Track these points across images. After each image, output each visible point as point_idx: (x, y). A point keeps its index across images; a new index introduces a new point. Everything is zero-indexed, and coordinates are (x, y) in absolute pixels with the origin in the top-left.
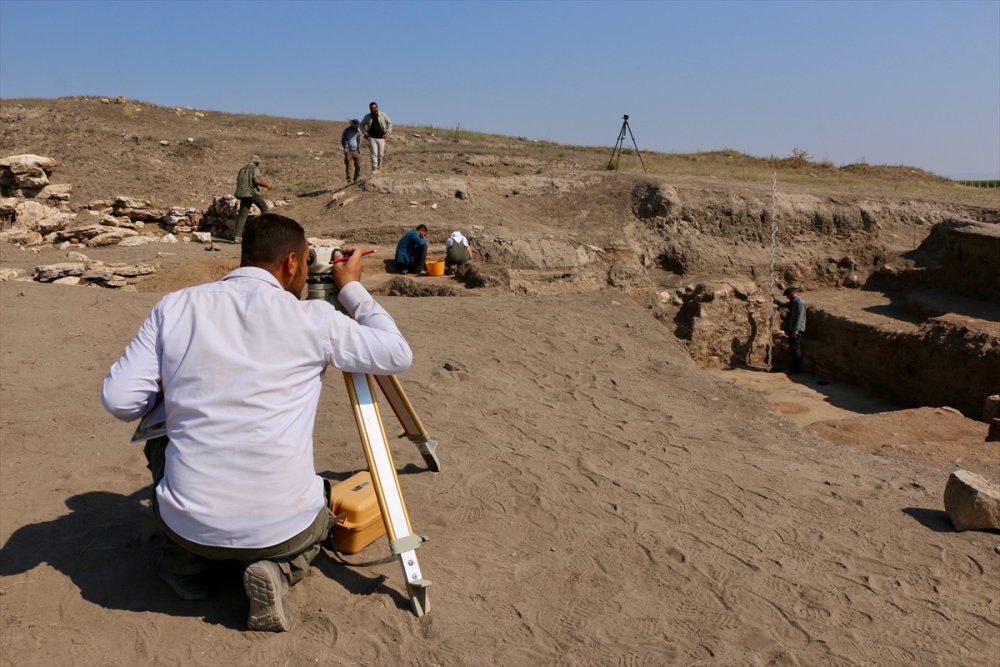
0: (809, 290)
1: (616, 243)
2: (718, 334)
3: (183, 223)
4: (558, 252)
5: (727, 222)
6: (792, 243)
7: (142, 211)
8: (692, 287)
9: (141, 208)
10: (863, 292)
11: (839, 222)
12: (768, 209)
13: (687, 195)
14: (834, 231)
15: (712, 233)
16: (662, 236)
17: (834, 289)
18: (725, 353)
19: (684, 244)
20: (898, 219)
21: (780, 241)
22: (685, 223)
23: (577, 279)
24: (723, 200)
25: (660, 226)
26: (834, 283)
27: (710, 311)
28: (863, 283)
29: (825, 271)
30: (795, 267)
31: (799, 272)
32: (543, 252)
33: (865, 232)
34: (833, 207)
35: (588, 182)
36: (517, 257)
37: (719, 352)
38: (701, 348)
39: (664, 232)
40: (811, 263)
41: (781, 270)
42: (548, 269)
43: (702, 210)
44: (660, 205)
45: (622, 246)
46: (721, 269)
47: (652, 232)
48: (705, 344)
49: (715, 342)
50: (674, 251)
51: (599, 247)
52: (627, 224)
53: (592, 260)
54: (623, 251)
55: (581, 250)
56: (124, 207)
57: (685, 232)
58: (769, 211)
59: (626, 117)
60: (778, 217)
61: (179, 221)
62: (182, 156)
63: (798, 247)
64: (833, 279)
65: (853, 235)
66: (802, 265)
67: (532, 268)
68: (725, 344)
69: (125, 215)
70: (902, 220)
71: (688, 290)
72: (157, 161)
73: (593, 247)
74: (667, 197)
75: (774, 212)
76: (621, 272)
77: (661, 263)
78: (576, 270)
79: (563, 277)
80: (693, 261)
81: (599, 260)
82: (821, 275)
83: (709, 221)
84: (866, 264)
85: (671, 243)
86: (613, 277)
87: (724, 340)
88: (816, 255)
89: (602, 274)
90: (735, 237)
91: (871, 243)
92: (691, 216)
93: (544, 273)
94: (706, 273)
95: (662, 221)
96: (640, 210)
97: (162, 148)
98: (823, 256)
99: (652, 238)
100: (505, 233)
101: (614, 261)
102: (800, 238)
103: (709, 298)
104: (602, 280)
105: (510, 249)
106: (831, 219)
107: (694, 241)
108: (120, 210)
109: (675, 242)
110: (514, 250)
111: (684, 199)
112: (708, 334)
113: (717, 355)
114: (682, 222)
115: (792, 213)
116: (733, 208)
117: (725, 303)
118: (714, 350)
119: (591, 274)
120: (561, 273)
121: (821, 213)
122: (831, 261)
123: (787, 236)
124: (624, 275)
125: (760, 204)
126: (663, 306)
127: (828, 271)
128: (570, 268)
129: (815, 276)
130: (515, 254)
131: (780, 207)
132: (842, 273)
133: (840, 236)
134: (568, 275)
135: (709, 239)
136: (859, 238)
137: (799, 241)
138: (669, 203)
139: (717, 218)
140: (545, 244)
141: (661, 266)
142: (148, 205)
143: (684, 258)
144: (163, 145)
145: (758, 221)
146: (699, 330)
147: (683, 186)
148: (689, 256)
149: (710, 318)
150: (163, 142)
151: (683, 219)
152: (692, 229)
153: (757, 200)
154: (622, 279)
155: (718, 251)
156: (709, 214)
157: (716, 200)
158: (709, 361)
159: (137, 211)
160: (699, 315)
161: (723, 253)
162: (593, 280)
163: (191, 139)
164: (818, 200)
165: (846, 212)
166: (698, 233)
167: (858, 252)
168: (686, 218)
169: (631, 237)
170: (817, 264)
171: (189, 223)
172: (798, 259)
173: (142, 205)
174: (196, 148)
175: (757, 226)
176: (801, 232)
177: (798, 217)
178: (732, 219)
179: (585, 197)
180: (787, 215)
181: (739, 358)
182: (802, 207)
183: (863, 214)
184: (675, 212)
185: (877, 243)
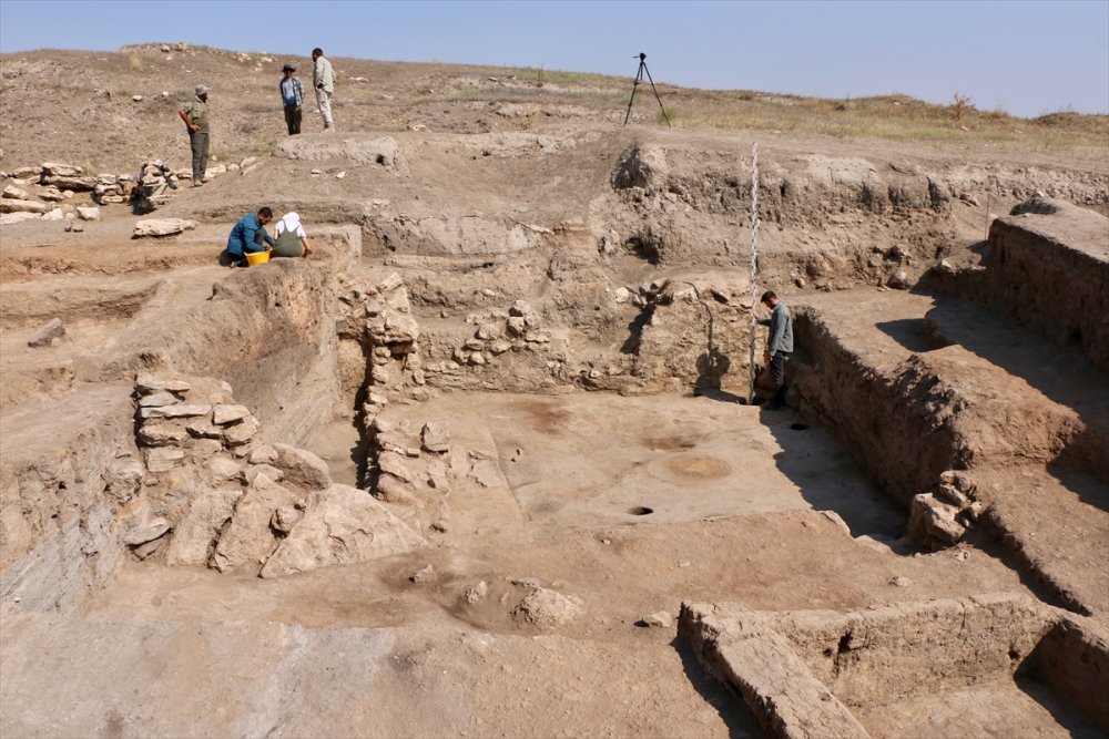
0: (839, 289)
1: (569, 222)
2: (680, 349)
3: (112, 192)
4: (481, 234)
5: (731, 195)
6: (824, 225)
7: (70, 179)
8: (659, 283)
9: (71, 176)
10: (911, 296)
11: (895, 197)
12: (790, 179)
13: (676, 158)
14: (889, 208)
15: (710, 210)
16: (639, 212)
17: (873, 289)
18: (690, 374)
19: (665, 223)
20: (1008, 192)
21: (808, 222)
22: (674, 196)
23: (500, 270)
24: (727, 166)
25: (638, 200)
26: (877, 281)
27: (667, 318)
28: (914, 283)
29: (865, 265)
30: (822, 258)
31: (826, 265)
32: (461, 232)
33: (932, 212)
34: (891, 176)
35: (581, 140)
36: (424, 240)
37: (681, 372)
38: (654, 366)
39: (641, 208)
40: (847, 253)
41: (800, 262)
42: (465, 255)
43: (696, 179)
44: (637, 172)
45: (578, 225)
46: (710, 258)
47: (626, 206)
48: (660, 362)
49: (675, 359)
50: (650, 234)
51: (546, 226)
52: (597, 197)
53: (532, 244)
54: (575, 233)
55: (518, 230)
56: (51, 175)
57: (670, 208)
58: (791, 182)
59: (643, 56)
60: (806, 188)
61: (107, 191)
62: (153, 113)
63: (831, 229)
64: (874, 276)
65: (914, 215)
66: (832, 255)
67: (442, 254)
68: (690, 361)
69: (53, 183)
70: (1014, 193)
71: (654, 286)
72: (121, 120)
73: (535, 227)
74: (647, 161)
75: (798, 183)
76: (564, 261)
77: (634, 249)
78: (501, 258)
79: (485, 266)
80: (672, 248)
81: (542, 244)
82: (859, 269)
83: (706, 194)
84: (924, 256)
85: (647, 222)
86: (553, 268)
87: (688, 356)
88: (855, 241)
89: (542, 262)
90: (740, 216)
91: (936, 227)
92: (680, 186)
93: (456, 262)
94: (689, 264)
95: (640, 193)
96: (617, 178)
97: (134, 104)
98: (866, 243)
99: (624, 215)
100: (416, 209)
101: (560, 245)
102: (837, 218)
103: (667, 301)
104: (539, 271)
105: (416, 230)
106: (885, 192)
107: (680, 220)
108: (47, 178)
109: (653, 223)
110: (421, 232)
111: (672, 164)
112: (664, 348)
113: (679, 376)
114: (668, 194)
115: (829, 186)
116: (739, 176)
117: (691, 308)
118: (675, 369)
119: (524, 263)
120: (481, 261)
121: (870, 184)
122: (876, 250)
123: (818, 214)
124: (567, 266)
125: (780, 171)
126: (615, 307)
127: (870, 265)
128: (494, 255)
129: (851, 270)
130: (421, 237)
131: (809, 176)
132: (888, 267)
133: (896, 217)
134: (491, 264)
135: (705, 218)
136: (921, 221)
137: (835, 223)
138: (648, 170)
139: (718, 190)
140: (468, 224)
141: (634, 252)
142: (79, 172)
143: (661, 243)
144: (135, 100)
145: (777, 194)
146: (651, 342)
147: (676, 146)
148: (667, 241)
149: (667, 327)
150: (136, 97)
151: (671, 191)
152: (682, 204)
153: (777, 165)
154: (564, 270)
155: (712, 234)
156: (707, 184)
157: (717, 166)
158: (666, 383)
159: (64, 179)
160: (650, 324)
161: (717, 236)
162: (528, 270)
163: (166, 93)
164: (871, 166)
165: (907, 184)
166: (688, 208)
167: (916, 240)
168: (673, 190)
169: (597, 214)
170: (856, 254)
171: (121, 191)
172: (826, 247)
173: (72, 172)
174: (169, 103)
175: (774, 202)
176: (842, 210)
177: (838, 190)
178: (738, 191)
179: (570, 158)
180: (821, 186)
181: (709, 380)
182: (845, 176)
183: (932, 187)
184: (657, 181)
185: (944, 228)
